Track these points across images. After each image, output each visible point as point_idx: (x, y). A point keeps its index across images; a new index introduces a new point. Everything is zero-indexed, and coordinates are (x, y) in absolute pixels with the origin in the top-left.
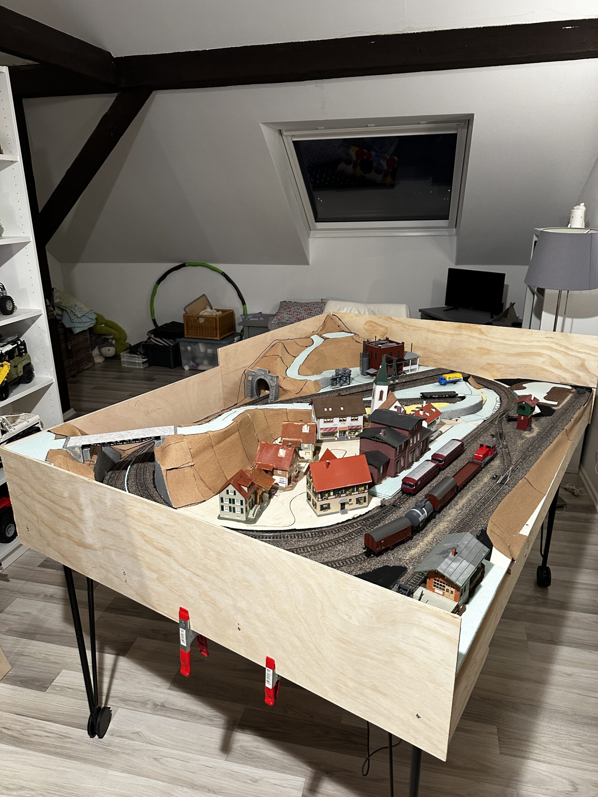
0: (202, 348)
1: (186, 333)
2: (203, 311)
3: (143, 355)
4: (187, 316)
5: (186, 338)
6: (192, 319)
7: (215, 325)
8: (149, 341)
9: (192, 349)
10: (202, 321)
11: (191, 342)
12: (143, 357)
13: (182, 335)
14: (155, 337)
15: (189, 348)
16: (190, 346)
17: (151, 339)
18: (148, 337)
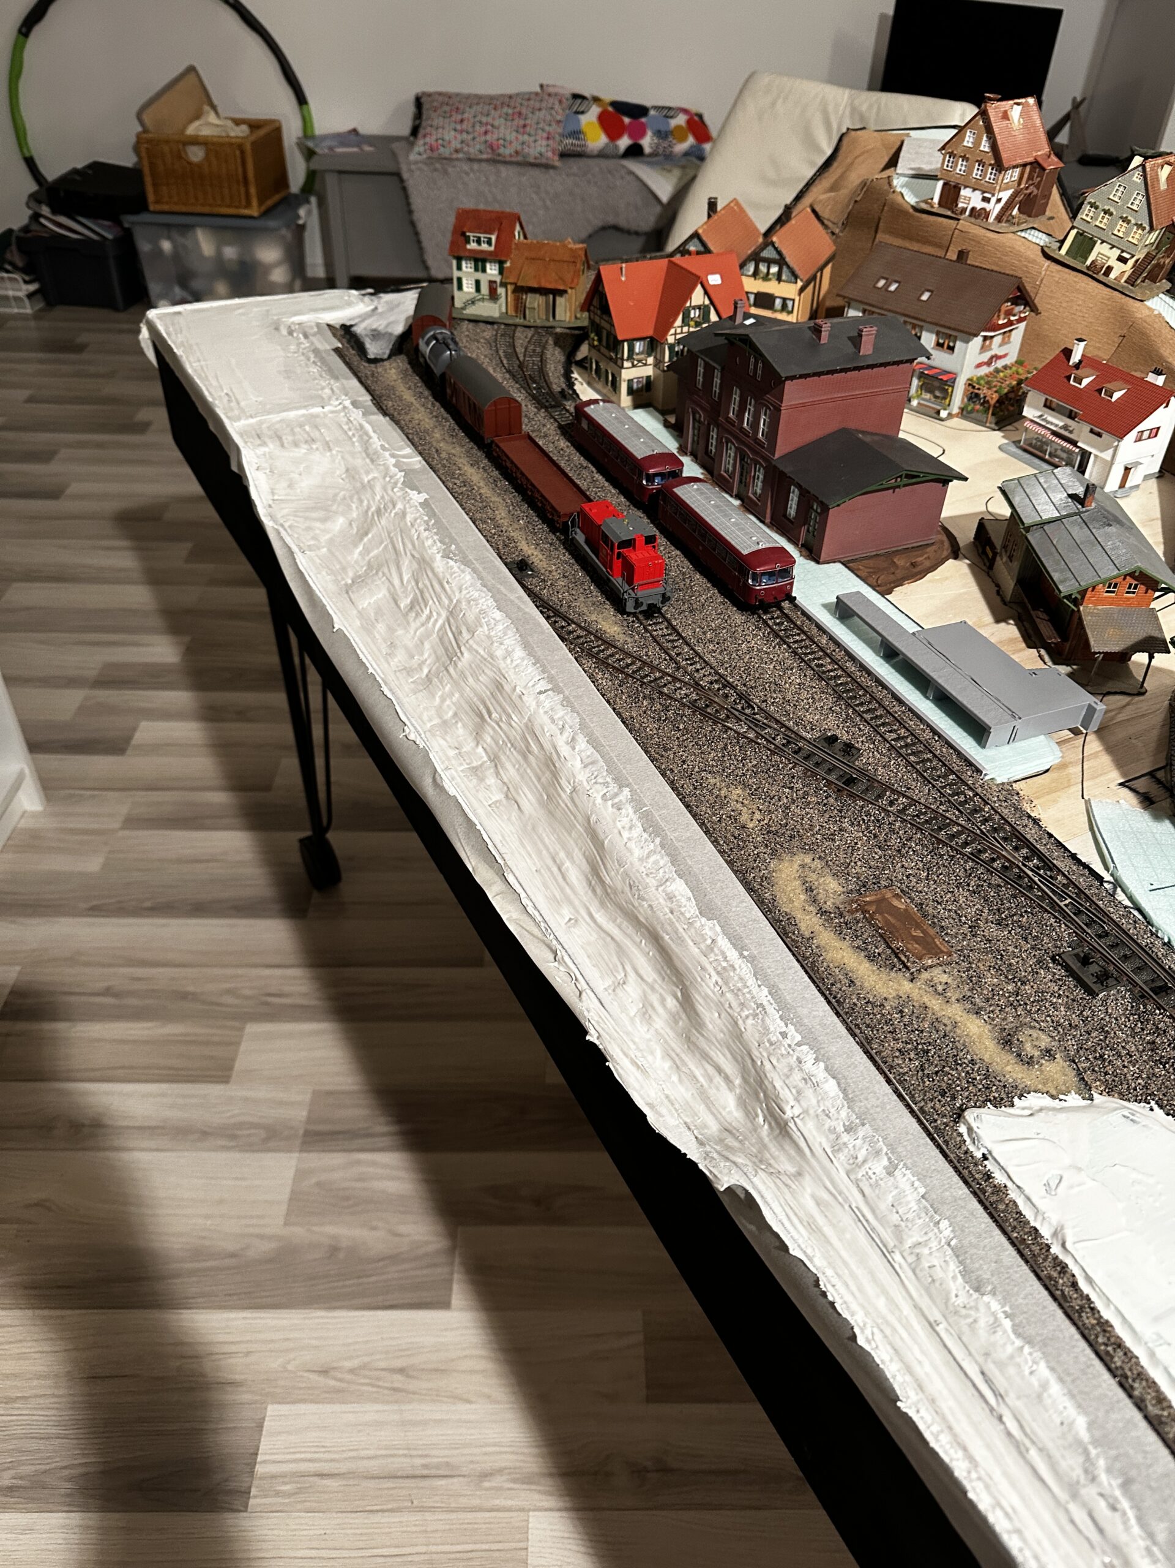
0: (205, 243)
1: (151, 197)
2: (197, 123)
3: (24, 270)
4: (149, 141)
5: (155, 212)
6: (166, 149)
7: (240, 170)
8: (34, 227)
9: (175, 247)
10: (196, 154)
11: (168, 226)
12: (27, 278)
13: (140, 205)
14: (54, 212)
15: (166, 246)
16: (169, 238)
17: (43, 221)
18: (30, 212)
